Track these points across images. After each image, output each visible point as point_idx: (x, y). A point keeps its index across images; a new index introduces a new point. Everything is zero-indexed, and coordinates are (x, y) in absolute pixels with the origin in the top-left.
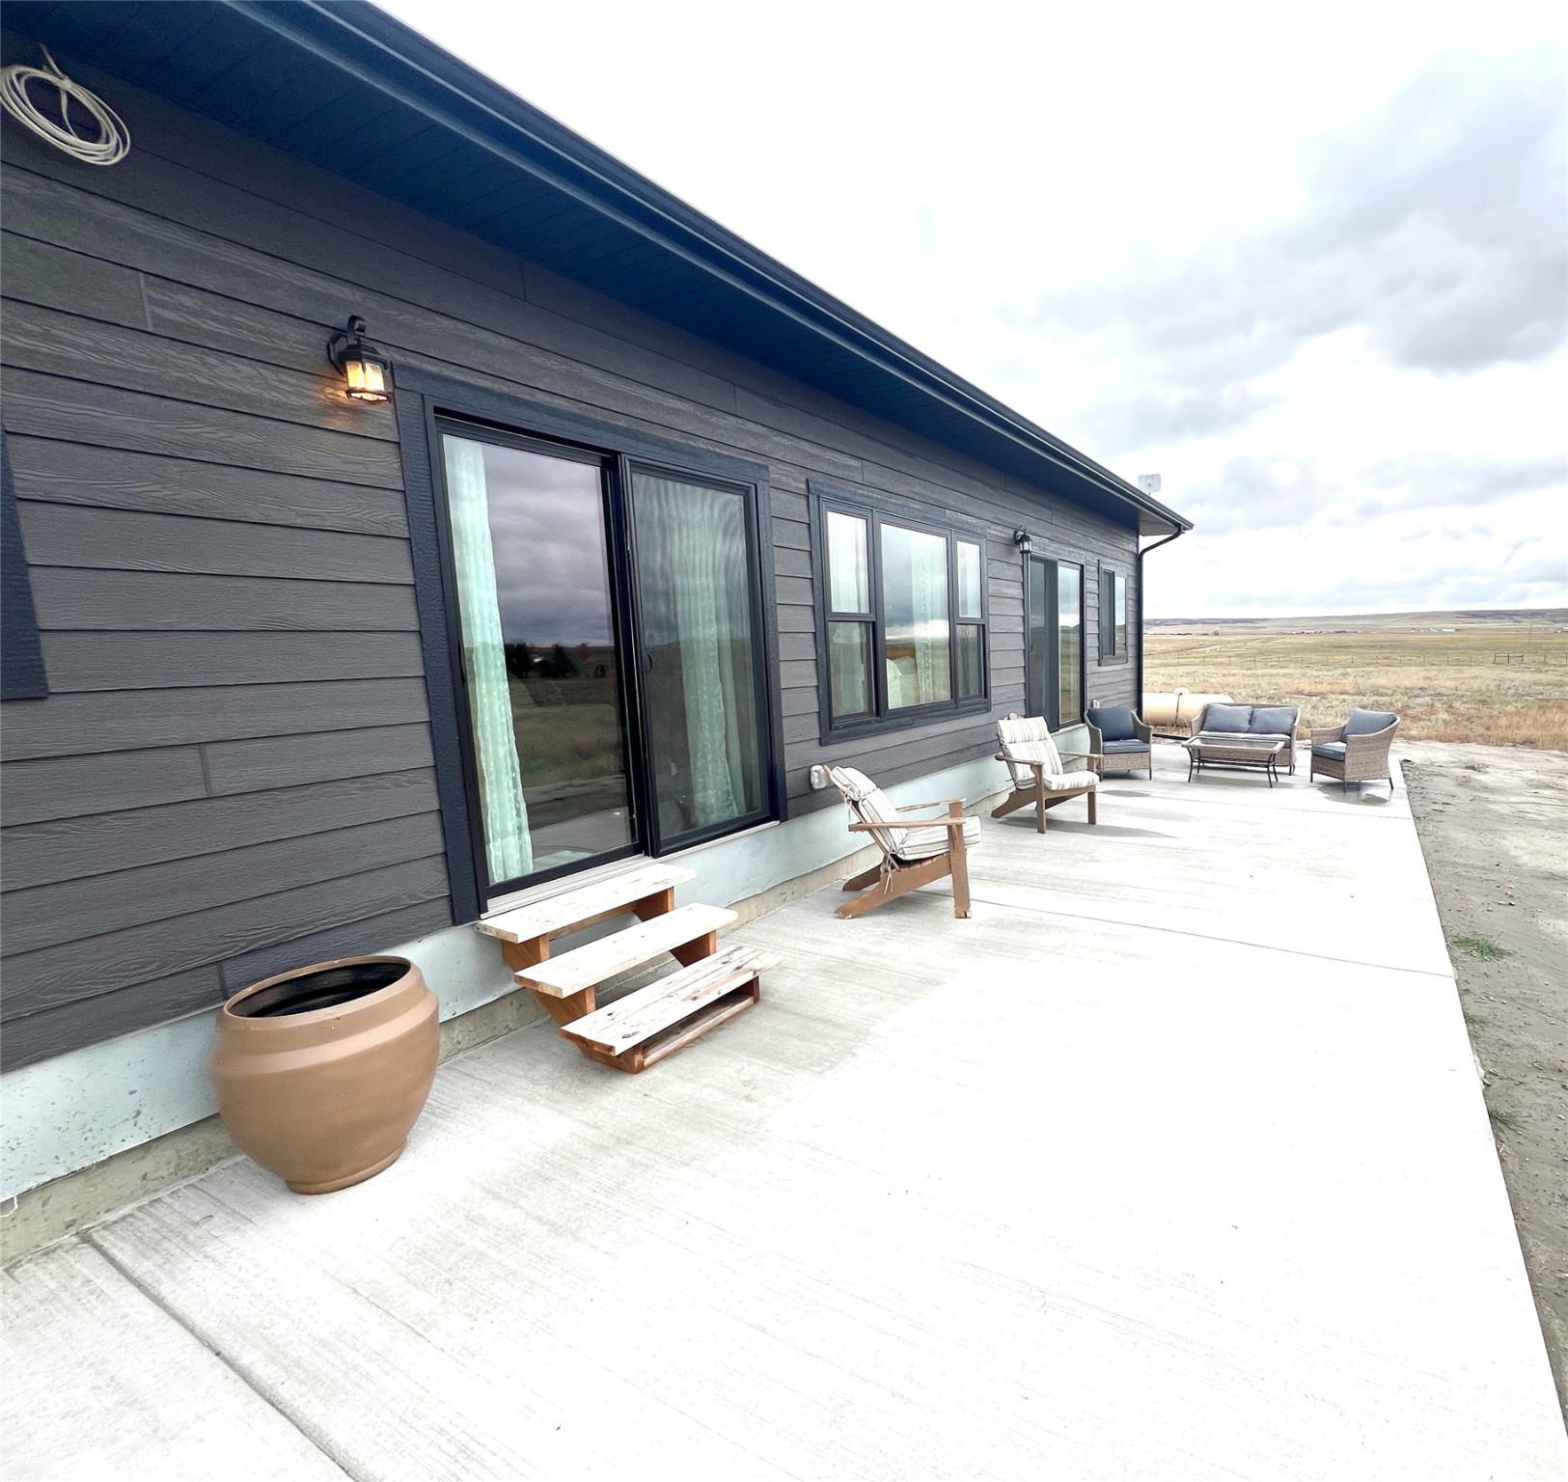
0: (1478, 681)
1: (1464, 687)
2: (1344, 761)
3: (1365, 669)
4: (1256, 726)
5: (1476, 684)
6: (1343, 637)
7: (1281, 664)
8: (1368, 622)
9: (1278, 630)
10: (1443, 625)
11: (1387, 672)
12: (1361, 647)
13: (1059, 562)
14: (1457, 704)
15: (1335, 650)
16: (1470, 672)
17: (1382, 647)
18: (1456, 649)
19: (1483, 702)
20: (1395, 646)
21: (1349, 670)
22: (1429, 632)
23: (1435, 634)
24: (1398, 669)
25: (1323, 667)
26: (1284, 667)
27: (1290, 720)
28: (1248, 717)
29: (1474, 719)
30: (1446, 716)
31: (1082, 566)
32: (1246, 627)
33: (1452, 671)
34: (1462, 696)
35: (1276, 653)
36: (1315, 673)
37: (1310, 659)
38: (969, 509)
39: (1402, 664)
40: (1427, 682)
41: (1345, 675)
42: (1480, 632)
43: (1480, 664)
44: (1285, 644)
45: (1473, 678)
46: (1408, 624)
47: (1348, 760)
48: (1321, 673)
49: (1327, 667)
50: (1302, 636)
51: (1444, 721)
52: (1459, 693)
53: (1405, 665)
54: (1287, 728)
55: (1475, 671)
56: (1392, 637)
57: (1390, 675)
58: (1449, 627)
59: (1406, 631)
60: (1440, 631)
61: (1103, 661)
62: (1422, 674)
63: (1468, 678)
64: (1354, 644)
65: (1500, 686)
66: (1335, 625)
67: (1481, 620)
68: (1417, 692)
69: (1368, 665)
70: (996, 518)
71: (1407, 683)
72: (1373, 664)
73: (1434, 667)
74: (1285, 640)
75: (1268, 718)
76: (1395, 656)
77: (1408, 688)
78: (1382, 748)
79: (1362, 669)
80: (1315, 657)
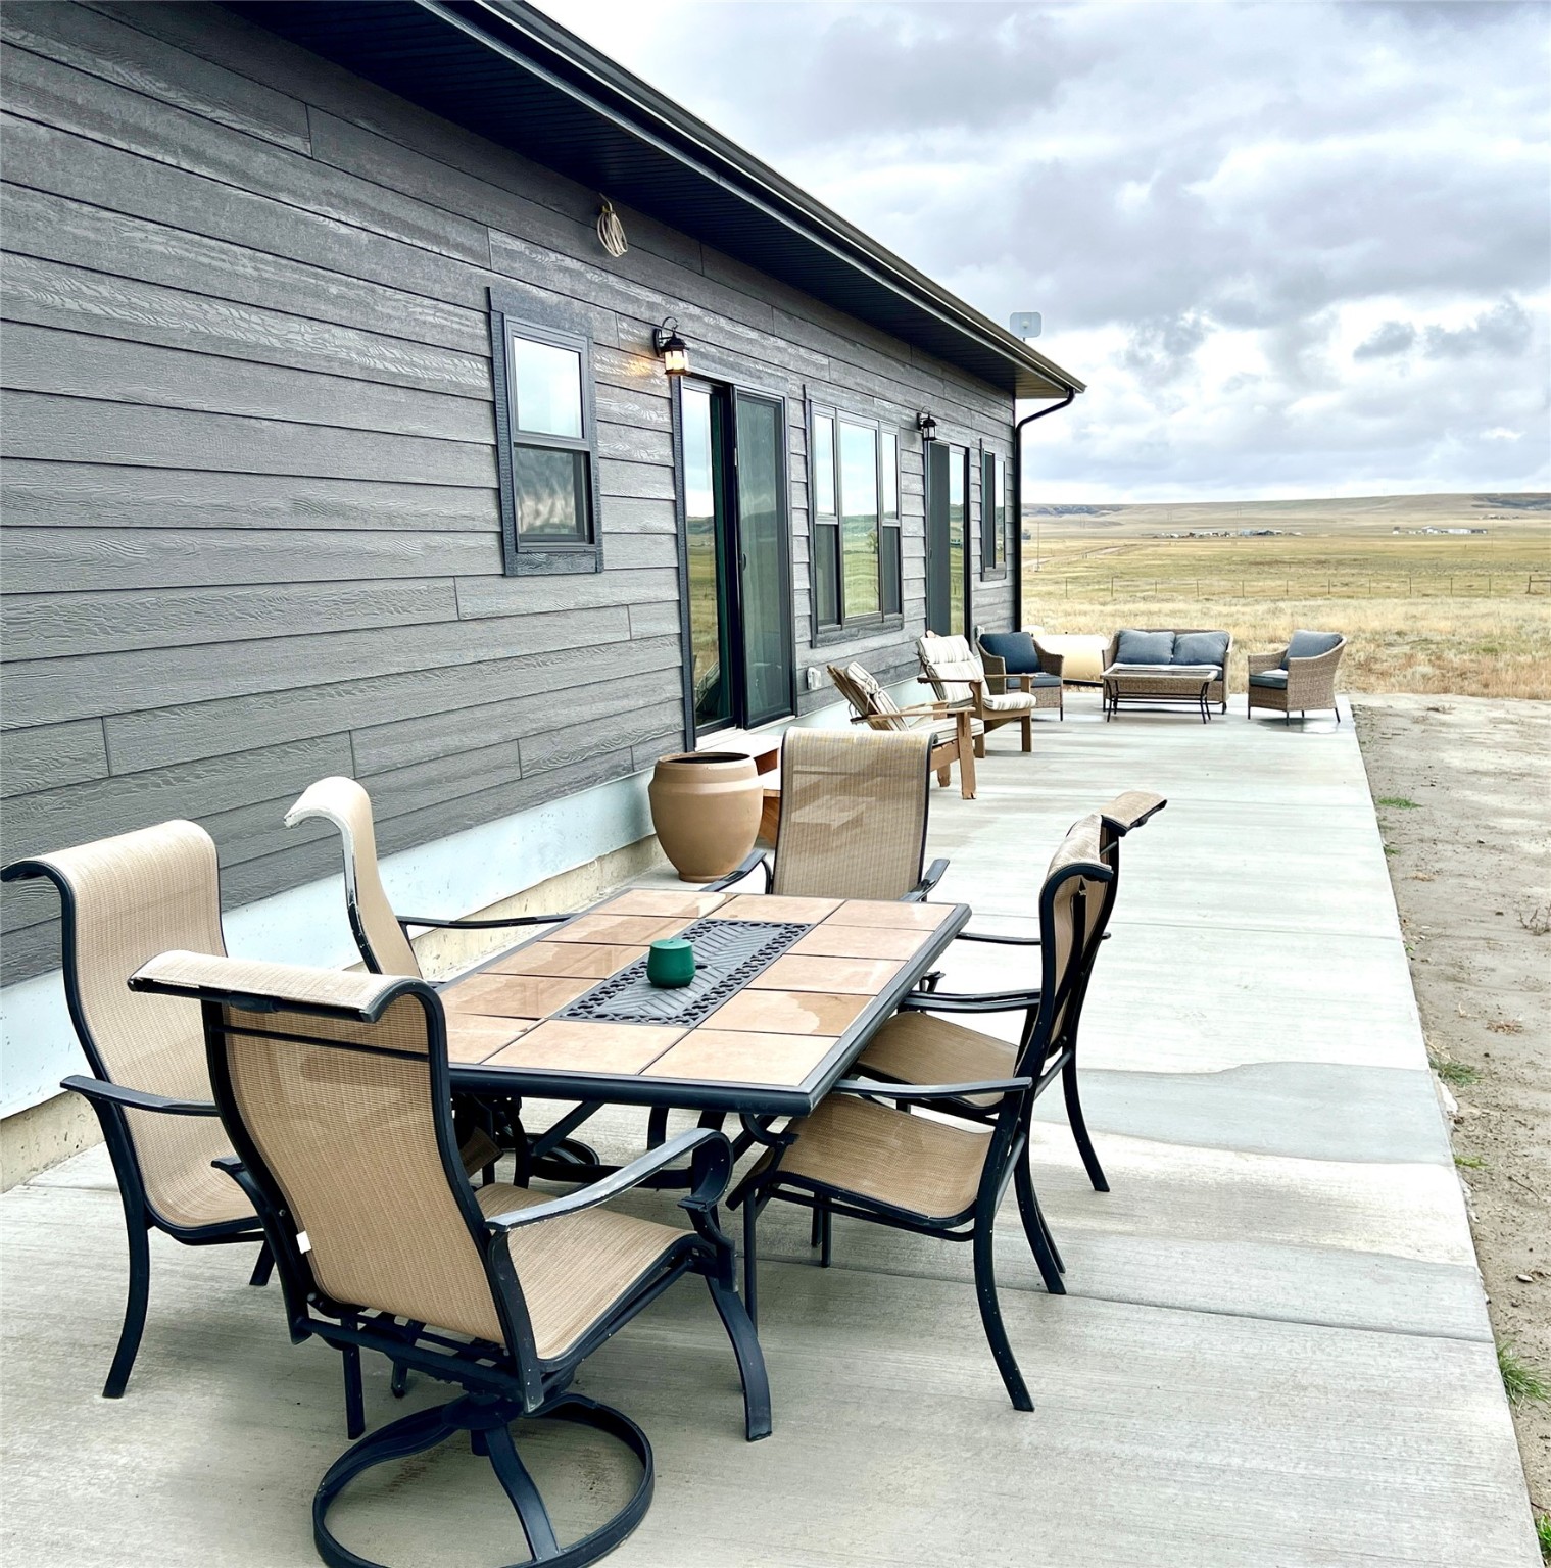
0: (1490, 620)
1: (1464, 631)
2: (1285, 689)
3: (1307, 603)
4: (1182, 656)
5: (1484, 626)
6: (1266, 544)
7: (1159, 596)
8: (1312, 514)
9: (1145, 527)
10: (1451, 522)
11: (1345, 608)
12: (1301, 563)
13: (951, 448)
14: (1450, 655)
15: (1254, 569)
16: (1481, 606)
17: (1339, 563)
18: (1471, 567)
19: (1489, 651)
20: (1361, 562)
21: (1281, 605)
22: (1425, 535)
23: (1434, 538)
24: (1364, 603)
25: (1235, 601)
26: (1167, 601)
27: (1222, 648)
28: (1171, 645)
29: (1469, 674)
30: (1428, 669)
31: (967, 450)
32: (1082, 524)
33: (1453, 606)
34: (1460, 644)
35: (1146, 575)
36: (1225, 610)
37: (1211, 585)
38: (889, 395)
39: (1372, 595)
40: (1410, 622)
41: (1275, 612)
42: (1514, 535)
43: (1503, 594)
44: (1160, 557)
45: (1483, 616)
46: (1385, 519)
47: (1290, 687)
48: (1234, 609)
49: (1242, 601)
50: (1192, 542)
51: (1424, 676)
52: (1457, 639)
53: (1378, 595)
54: (1218, 657)
55: (1491, 605)
56: (1357, 545)
57: (1350, 611)
58: (1460, 524)
59: (1382, 533)
60: (1443, 533)
61: (985, 575)
62: (1401, 611)
63: (1475, 616)
64: (1286, 558)
65: (1522, 627)
66: (1251, 520)
67: (1518, 512)
68: (1391, 638)
69: (1314, 596)
70: (905, 401)
71: (1376, 624)
72: (1325, 594)
73: (1426, 600)
74: (1160, 550)
75: (1195, 645)
76: (1363, 580)
77: (1377, 633)
78: (1327, 673)
79: (1304, 603)
80: (1218, 583)
